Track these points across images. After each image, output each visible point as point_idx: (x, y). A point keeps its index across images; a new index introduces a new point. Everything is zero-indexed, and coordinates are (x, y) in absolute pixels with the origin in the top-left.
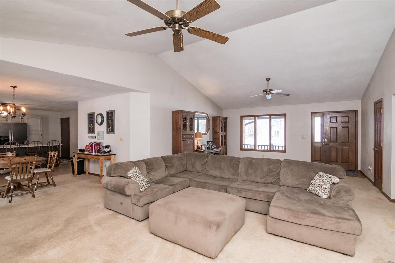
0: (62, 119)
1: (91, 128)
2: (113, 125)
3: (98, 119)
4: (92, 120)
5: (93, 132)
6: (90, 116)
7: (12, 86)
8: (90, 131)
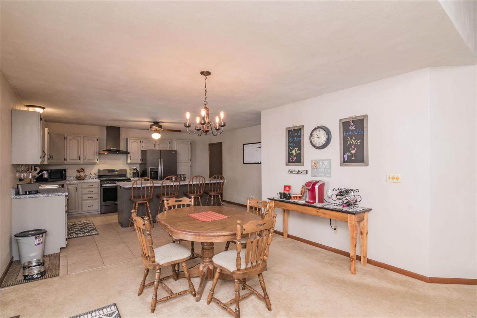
0: (211, 145)
1: (294, 154)
3: (317, 137)
4: (298, 139)
5: (301, 162)
6: (292, 134)
7: (202, 73)
8: (291, 161)
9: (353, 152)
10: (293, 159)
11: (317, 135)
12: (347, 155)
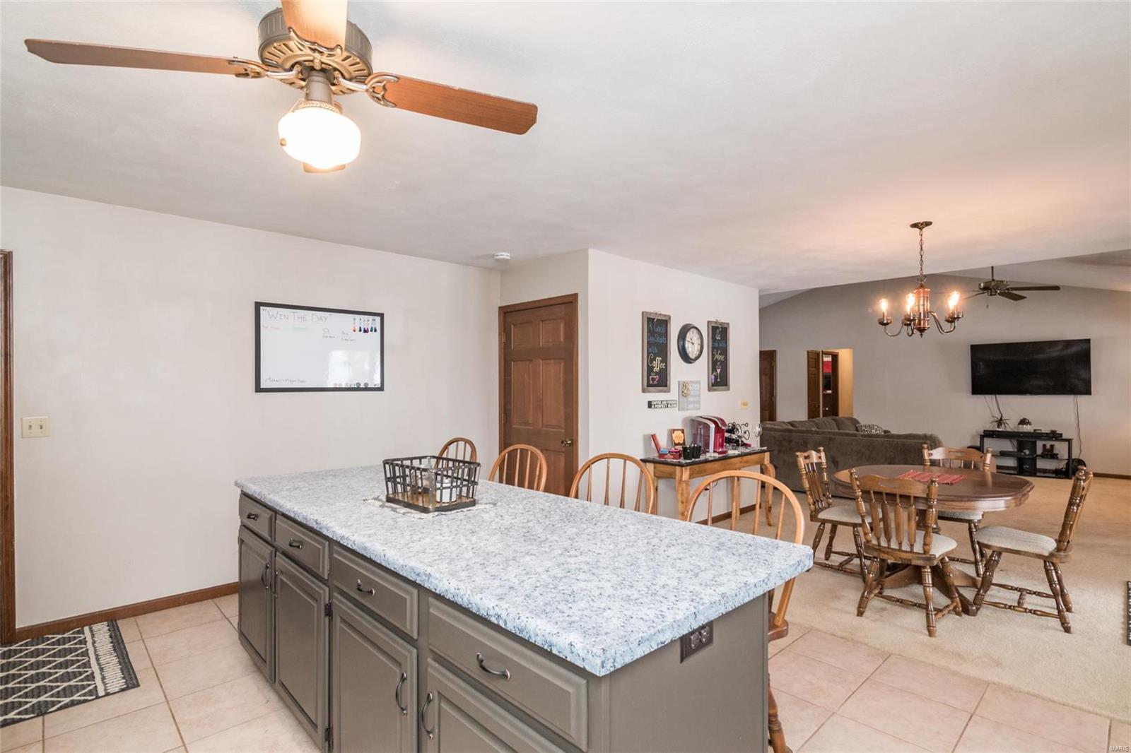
1: (656, 369)
2: (725, 365)
3: (692, 342)
4: (662, 340)
5: (666, 386)
6: (654, 328)
7: (915, 226)
8: (651, 382)
9: (719, 371)
10: (653, 379)
11: (692, 340)
12: (714, 375)
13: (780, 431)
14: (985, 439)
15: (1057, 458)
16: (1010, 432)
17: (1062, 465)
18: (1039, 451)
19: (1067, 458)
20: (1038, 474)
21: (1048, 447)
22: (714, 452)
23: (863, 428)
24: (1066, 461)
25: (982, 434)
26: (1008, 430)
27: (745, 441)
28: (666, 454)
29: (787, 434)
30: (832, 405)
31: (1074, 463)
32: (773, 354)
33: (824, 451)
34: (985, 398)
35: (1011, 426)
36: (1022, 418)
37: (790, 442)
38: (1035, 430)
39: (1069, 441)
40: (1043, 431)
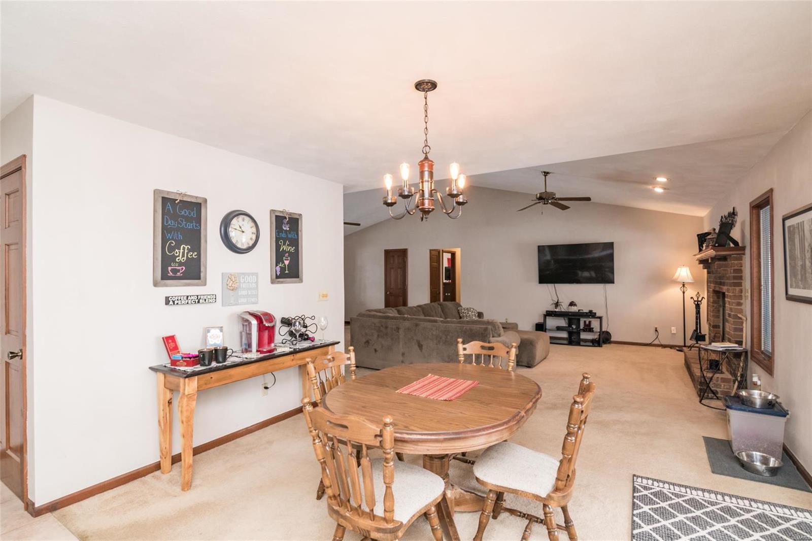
1: (180, 259)
2: (296, 256)
3: (240, 230)
4: (190, 226)
5: (199, 278)
6: (174, 210)
8: (171, 274)
9: (287, 262)
10: (175, 271)
11: (240, 228)
12: (280, 267)
13: (380, 317)
14: (547, 317)
15: (593, 331)
16: (564, 312)
17: (596, 336)
18: (582, 326)
19: (599, 331)
20: (582, 343)
21: (587, 323)
22: (257, 351)
23: (463, 311)
24: (599, 333)
25: (545, 314)
26: (563, 310)
27: (311, 335)
28: (179, 361)
29: (384, 320)
30: (451, 292)
31: (604, 334)
32: (405, 251)
33: (354, 350)
34: (548, 286)
35: (564, 307)
36: (571, 301)
37: (386, 327)
38: (579, 310)
39: (600, 318)
40: (584, 311)
